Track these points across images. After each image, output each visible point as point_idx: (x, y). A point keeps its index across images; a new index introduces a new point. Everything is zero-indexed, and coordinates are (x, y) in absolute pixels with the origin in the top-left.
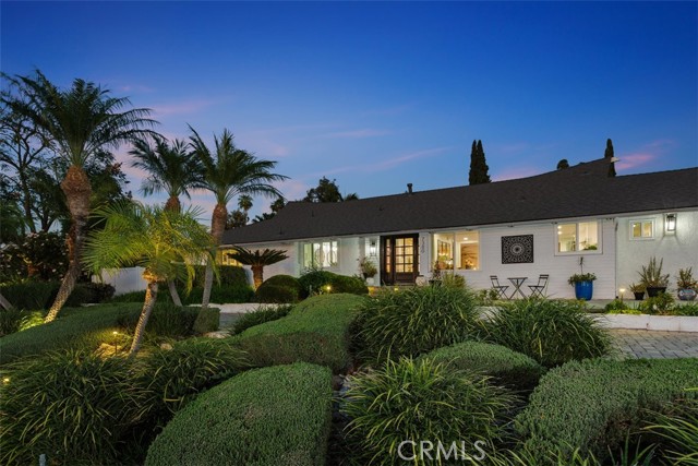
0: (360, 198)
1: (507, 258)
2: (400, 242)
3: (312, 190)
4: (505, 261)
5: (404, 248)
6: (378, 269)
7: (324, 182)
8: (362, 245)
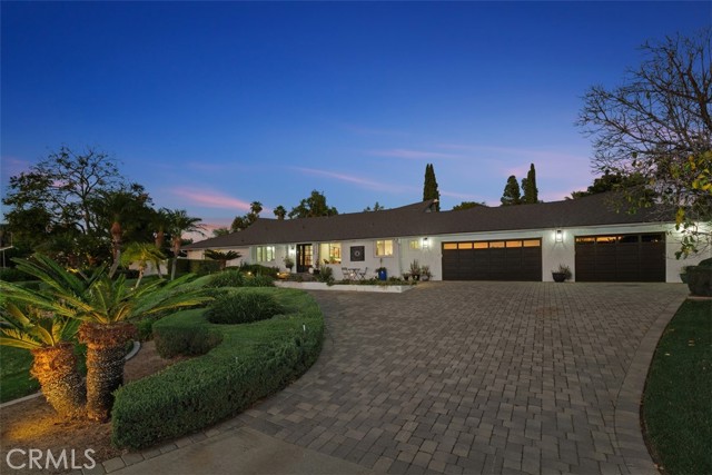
0: (340, 213)
1: (353, 258)
2: (307, 247)
3: (304, 201)
4: (352, 260)
5: (310, 251)
6: (295, 263)
7: (315, 194)
8: (287, 249)
